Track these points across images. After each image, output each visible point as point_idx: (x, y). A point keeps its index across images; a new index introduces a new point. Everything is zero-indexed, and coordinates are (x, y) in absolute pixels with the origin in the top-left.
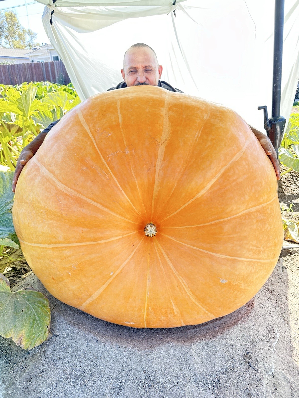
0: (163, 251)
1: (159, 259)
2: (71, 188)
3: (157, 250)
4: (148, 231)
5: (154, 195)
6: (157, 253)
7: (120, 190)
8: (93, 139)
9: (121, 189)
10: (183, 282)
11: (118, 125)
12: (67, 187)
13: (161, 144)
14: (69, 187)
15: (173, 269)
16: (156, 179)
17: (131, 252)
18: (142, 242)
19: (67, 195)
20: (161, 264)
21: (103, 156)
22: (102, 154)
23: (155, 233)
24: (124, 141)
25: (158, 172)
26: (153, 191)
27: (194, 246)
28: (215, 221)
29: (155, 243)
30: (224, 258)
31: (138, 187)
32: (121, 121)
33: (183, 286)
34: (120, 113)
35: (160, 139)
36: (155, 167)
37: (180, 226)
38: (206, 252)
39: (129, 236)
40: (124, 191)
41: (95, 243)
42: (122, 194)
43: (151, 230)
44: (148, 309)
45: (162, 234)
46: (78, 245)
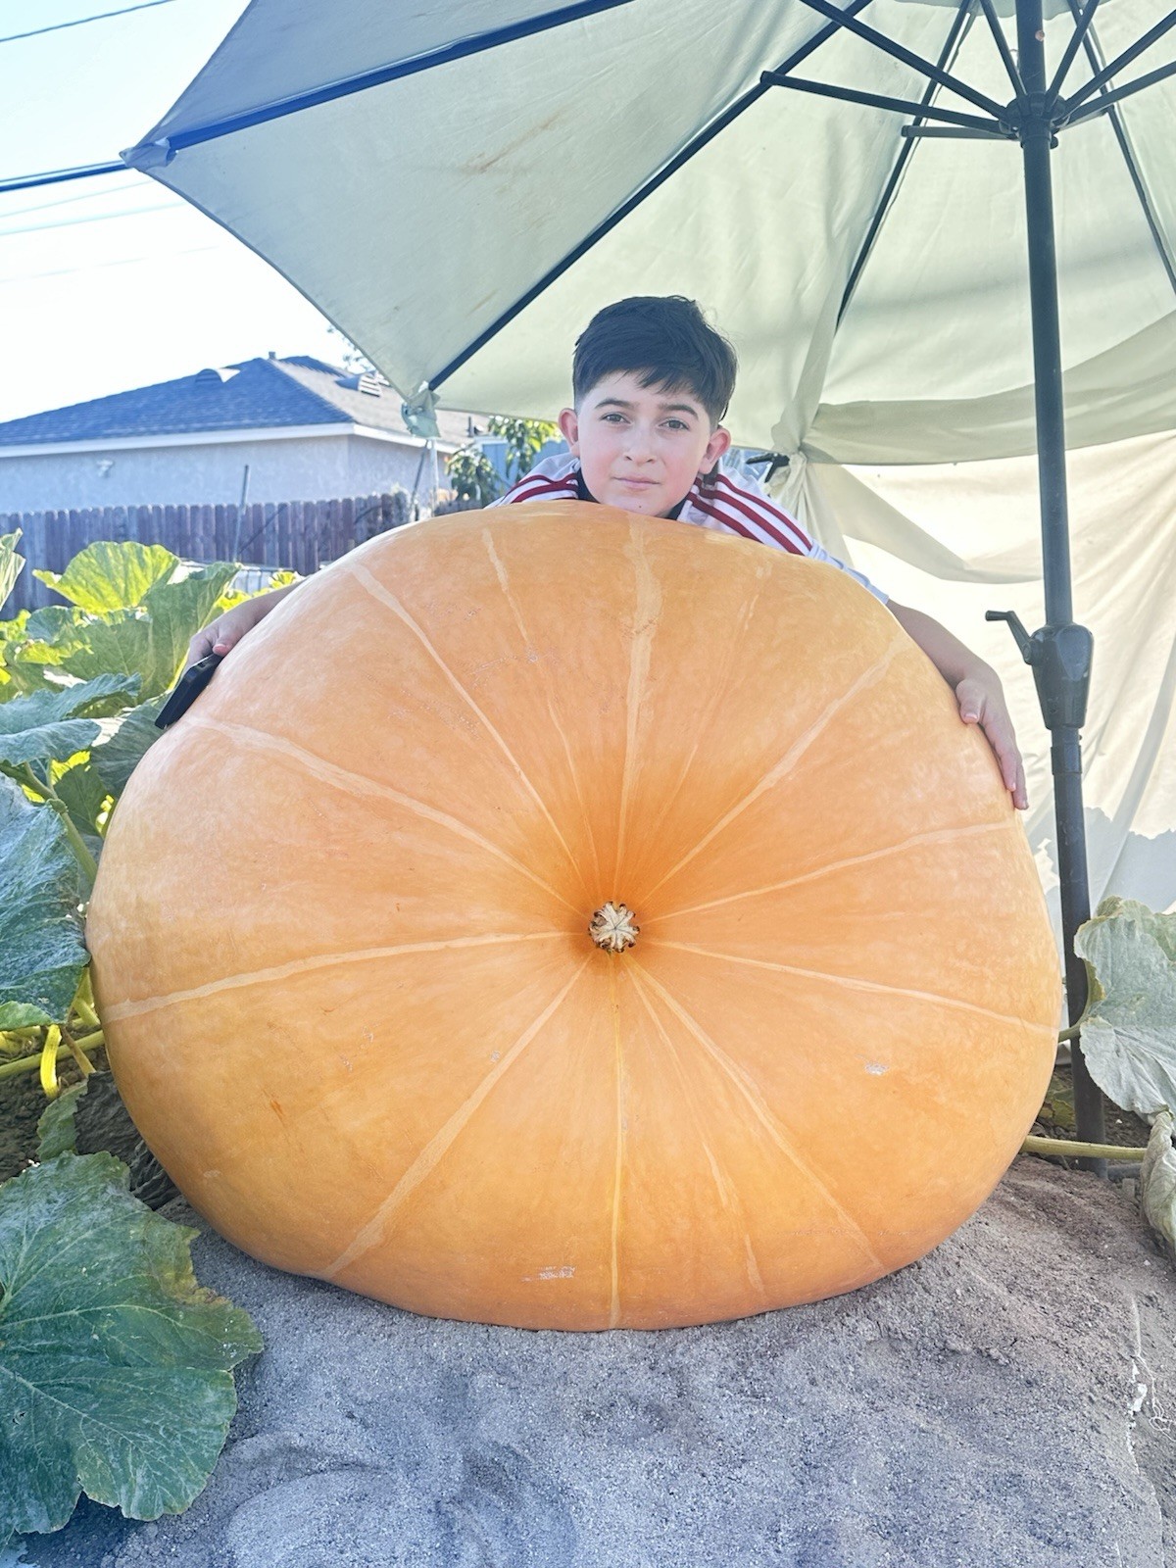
0: (662, 991)
1: (654, 1016)
2: (357, 773)
3: (641, 993)
4: (606, 927)
5: (626, 788)
6: (645, 1000)
7: (515, 771)
8: (416, 629)
9: (518, 769)
10: (742, 1081)
11: (497, 587)
12: (343, 771)
13: (638, 633)
14: (349, 771)
15: (704, 1042)
16: (631, 735)
17: (554, 995)
18: (585, 971)
19: (343, 794)
20: (662, 1029)
21: (454, 674)
22: (450, 669)
23: (629, 933)
24: (521, 627)
25: (636, 714)
26: (621, 776)
27: (768, 960)
28: (829, 868)
29: (631, 975)
30: (868, 990)
31: (571, 763)
32: (502, 576)
33: (741, 1094)
34: (496, 558)
35: (632, 618)
36: (623, 698)
37: (716, 898)
38: (811, 974)
39: (542, 943)
40: (528, 775)
41: (441, 945)
42: (522, 784)
43: (616, 926)
44: (625, 1184)
45: (653, 943)
46: (384, 954)
